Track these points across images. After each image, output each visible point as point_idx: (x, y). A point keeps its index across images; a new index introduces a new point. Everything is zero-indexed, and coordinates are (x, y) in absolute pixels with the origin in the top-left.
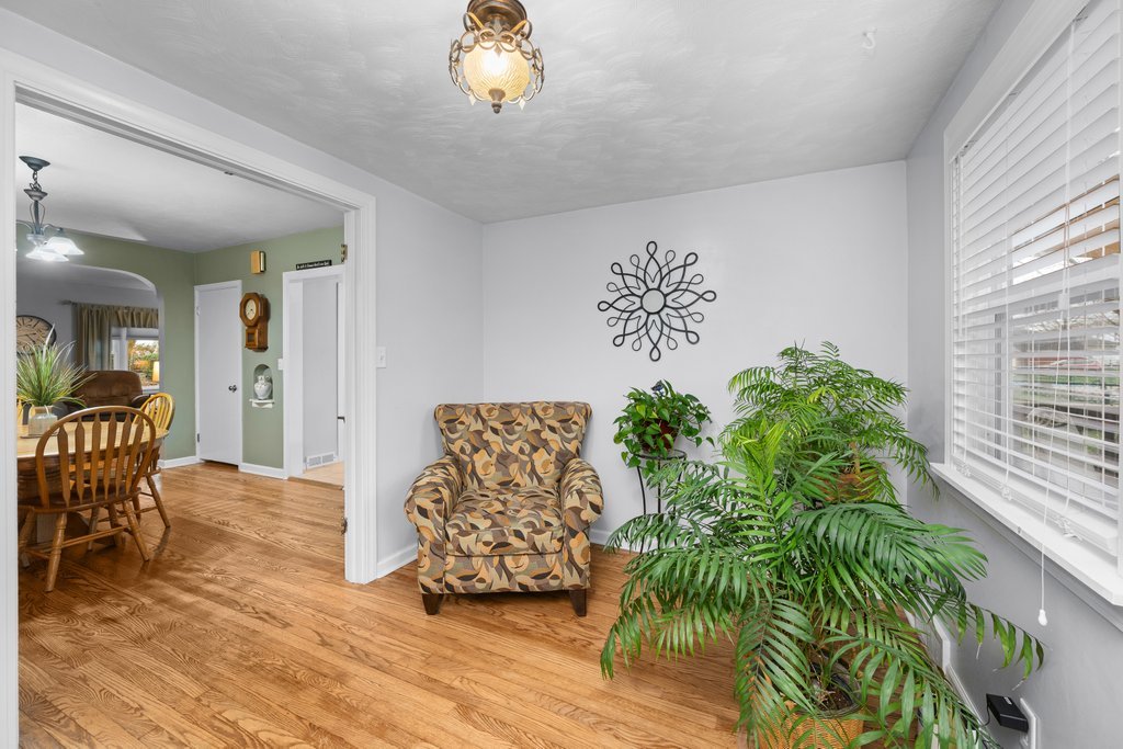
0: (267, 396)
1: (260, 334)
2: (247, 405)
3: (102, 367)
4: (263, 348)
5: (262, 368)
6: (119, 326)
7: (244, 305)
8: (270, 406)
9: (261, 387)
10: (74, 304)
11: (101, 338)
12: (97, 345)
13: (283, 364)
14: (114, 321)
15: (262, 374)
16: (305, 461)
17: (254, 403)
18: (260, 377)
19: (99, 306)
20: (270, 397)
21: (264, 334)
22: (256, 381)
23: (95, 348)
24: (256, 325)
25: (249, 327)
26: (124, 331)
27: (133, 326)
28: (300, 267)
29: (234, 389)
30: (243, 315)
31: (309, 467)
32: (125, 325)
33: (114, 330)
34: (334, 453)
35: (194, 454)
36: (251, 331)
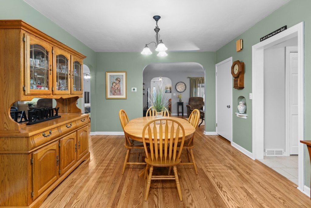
0: (243, 113)
1: (240, 81)
2: (234, 115)
3: (196, 95)
4: (242, 88)
5: (242, 98)
6: (200, 83)
7: (233, 67)
8: (245, 118)
9: (241, 108)
10: (190, 78)
11: (195, 87)
12: (195, 89)
13: (252, 96)
14: (198, 82)
15: (241, 101)
16: (264, 151)
17: (238, 114)
18: (240, 102)
19: (195, 78)
20: (245, 113)
21: (242, 81)
22: (239, 104)
23: (194, 90)
24: (238, 77)
25: (235, 78)
26: (201, 85)
27: (203, 83)
28: (262, 39)
29: (229, 107)
30: (233, 73)
31: (267, 155)
32: (201, 83)
33: (198, 85)
34: (283, 150)
35: (215, 131)
36: (236, 79)
